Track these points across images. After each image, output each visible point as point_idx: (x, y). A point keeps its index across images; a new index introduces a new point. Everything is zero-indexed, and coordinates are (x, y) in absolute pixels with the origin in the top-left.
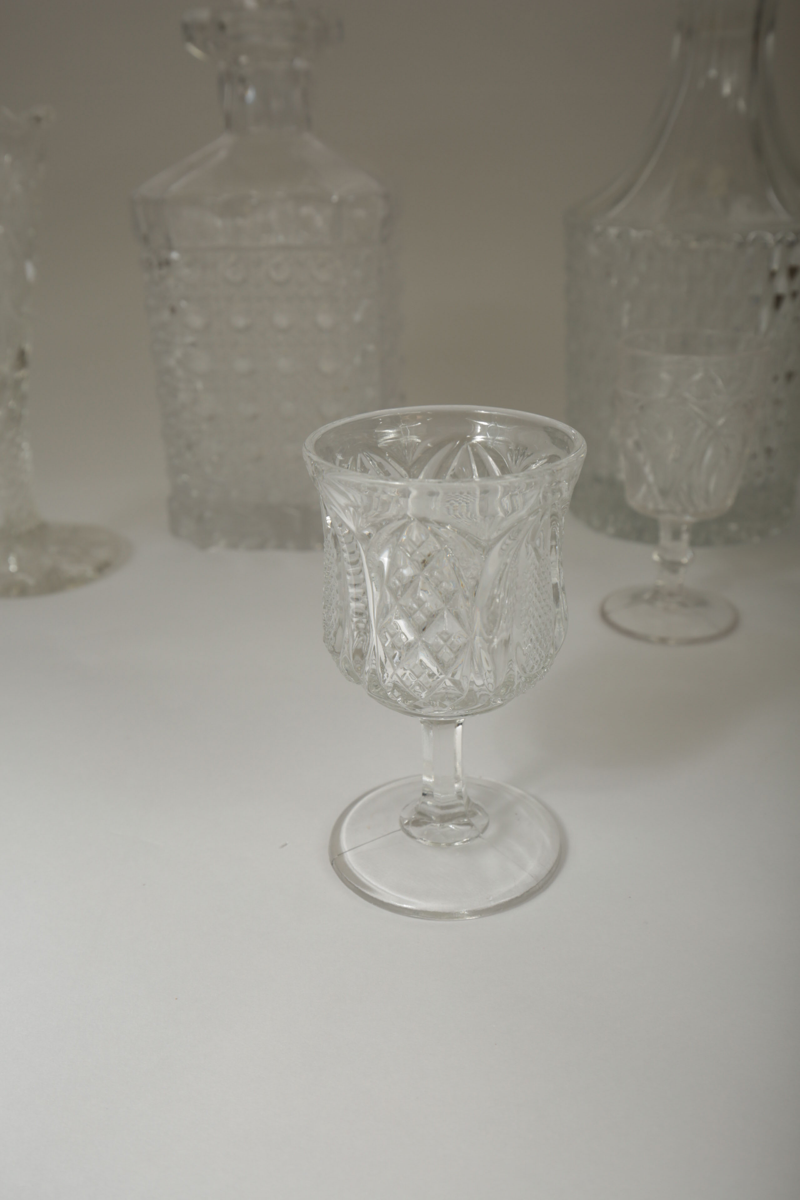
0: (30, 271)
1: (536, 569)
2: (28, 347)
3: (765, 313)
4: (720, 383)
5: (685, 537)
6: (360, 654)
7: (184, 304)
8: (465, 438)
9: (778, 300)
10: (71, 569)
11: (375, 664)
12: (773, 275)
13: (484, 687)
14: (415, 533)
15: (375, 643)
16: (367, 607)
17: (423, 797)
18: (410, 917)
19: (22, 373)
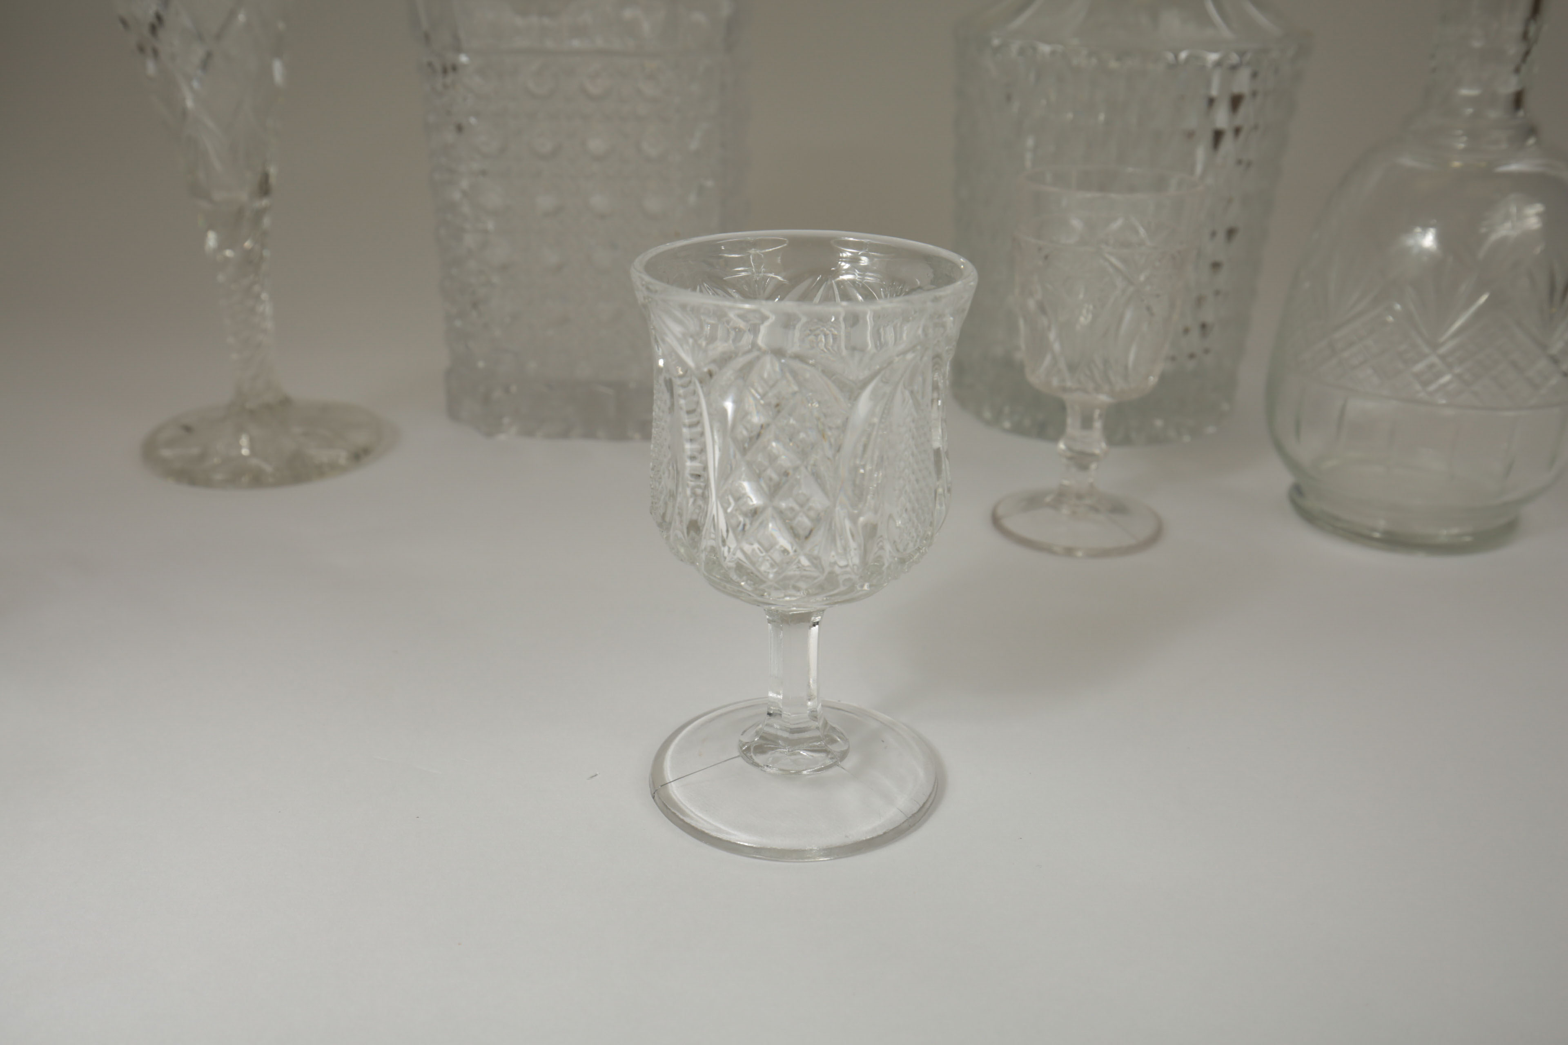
0: (278, 69)
1: (913, 421)
2: (273, 170)
3: (1201, 153)
4: (1142, 231)
5: (1098, 425)
6: (695, 527)
8: (830, 271)
9: (1218, 136)
10: (323, 455)
11: (714, 539)
12: (1211, 101)
13: (848, 569)
14: (769, 366)
15: (714, 512)
16: (705, 468)
17: (768, 717)
18: (748, 857)
19: (265, 202)
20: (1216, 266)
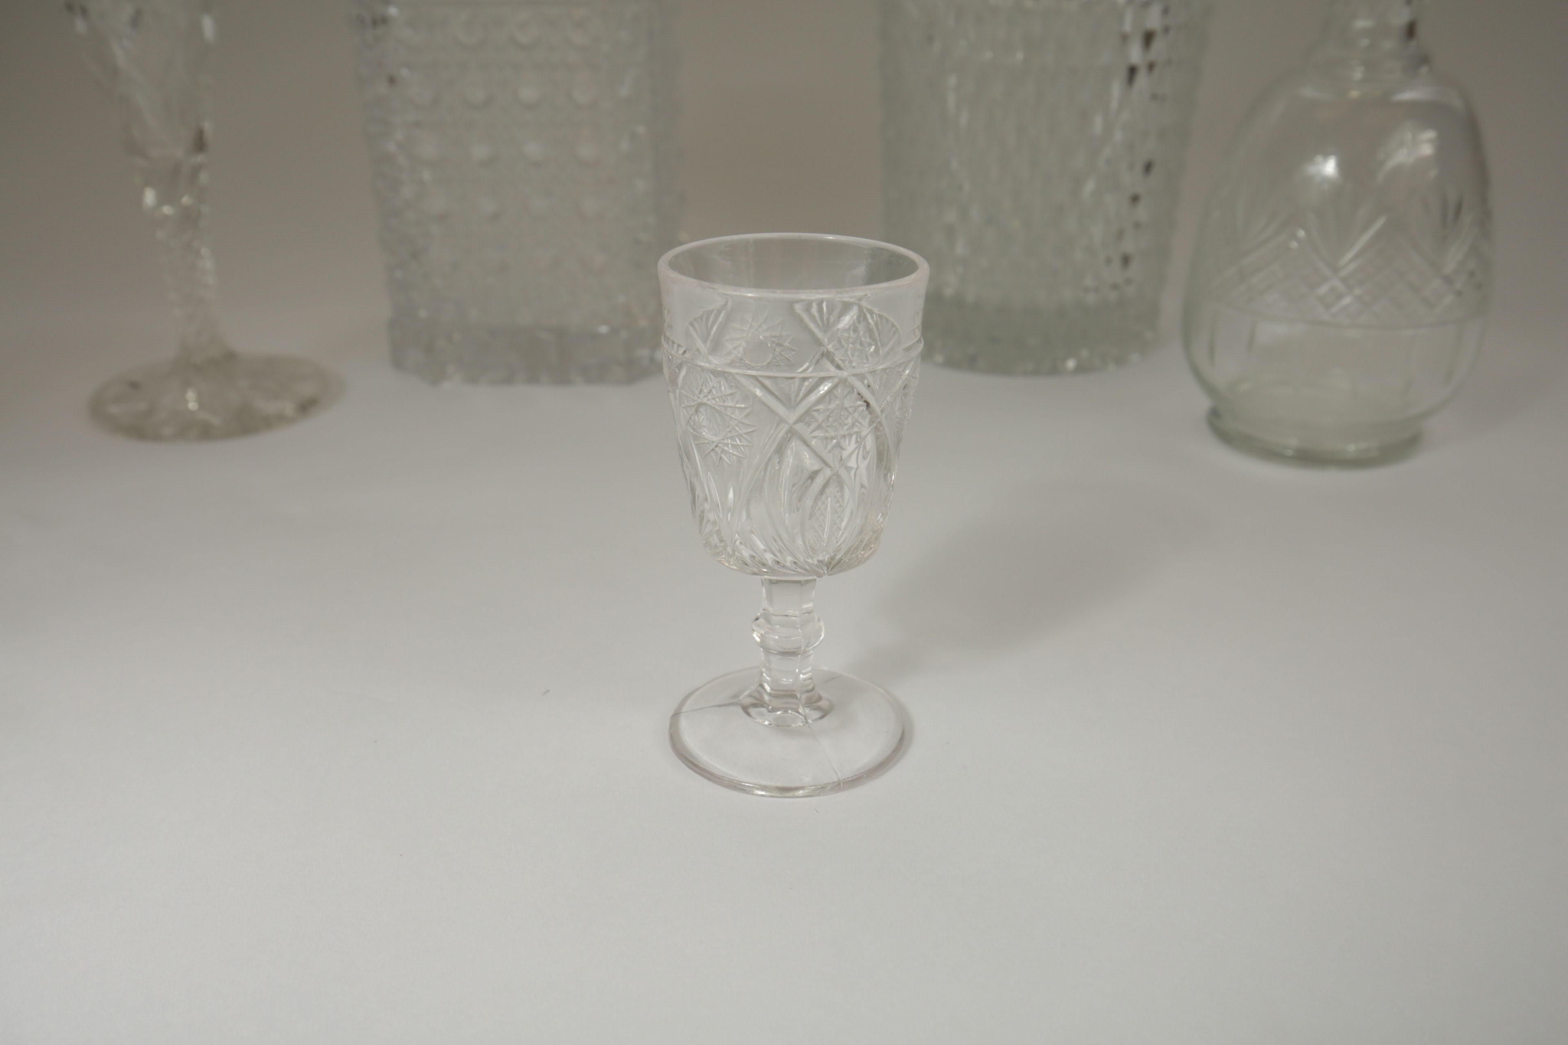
0: (208, 26)
2: (208, 127)
3: (1116, 88)
7: (404, 72)
9: (1132, 71)
10: (270, 407)
12: (1125, 38)
19: (200, 158)
20: (1135, 199)
